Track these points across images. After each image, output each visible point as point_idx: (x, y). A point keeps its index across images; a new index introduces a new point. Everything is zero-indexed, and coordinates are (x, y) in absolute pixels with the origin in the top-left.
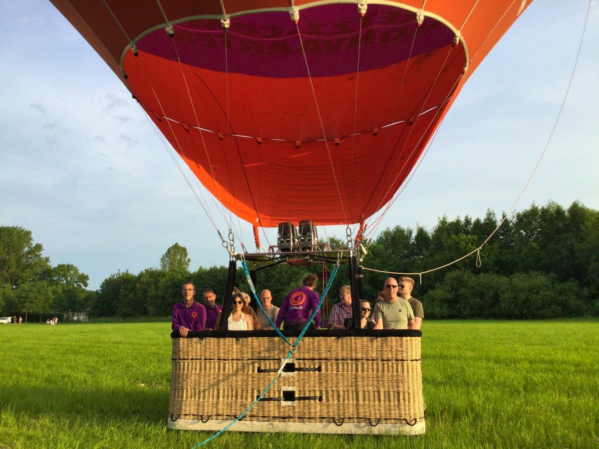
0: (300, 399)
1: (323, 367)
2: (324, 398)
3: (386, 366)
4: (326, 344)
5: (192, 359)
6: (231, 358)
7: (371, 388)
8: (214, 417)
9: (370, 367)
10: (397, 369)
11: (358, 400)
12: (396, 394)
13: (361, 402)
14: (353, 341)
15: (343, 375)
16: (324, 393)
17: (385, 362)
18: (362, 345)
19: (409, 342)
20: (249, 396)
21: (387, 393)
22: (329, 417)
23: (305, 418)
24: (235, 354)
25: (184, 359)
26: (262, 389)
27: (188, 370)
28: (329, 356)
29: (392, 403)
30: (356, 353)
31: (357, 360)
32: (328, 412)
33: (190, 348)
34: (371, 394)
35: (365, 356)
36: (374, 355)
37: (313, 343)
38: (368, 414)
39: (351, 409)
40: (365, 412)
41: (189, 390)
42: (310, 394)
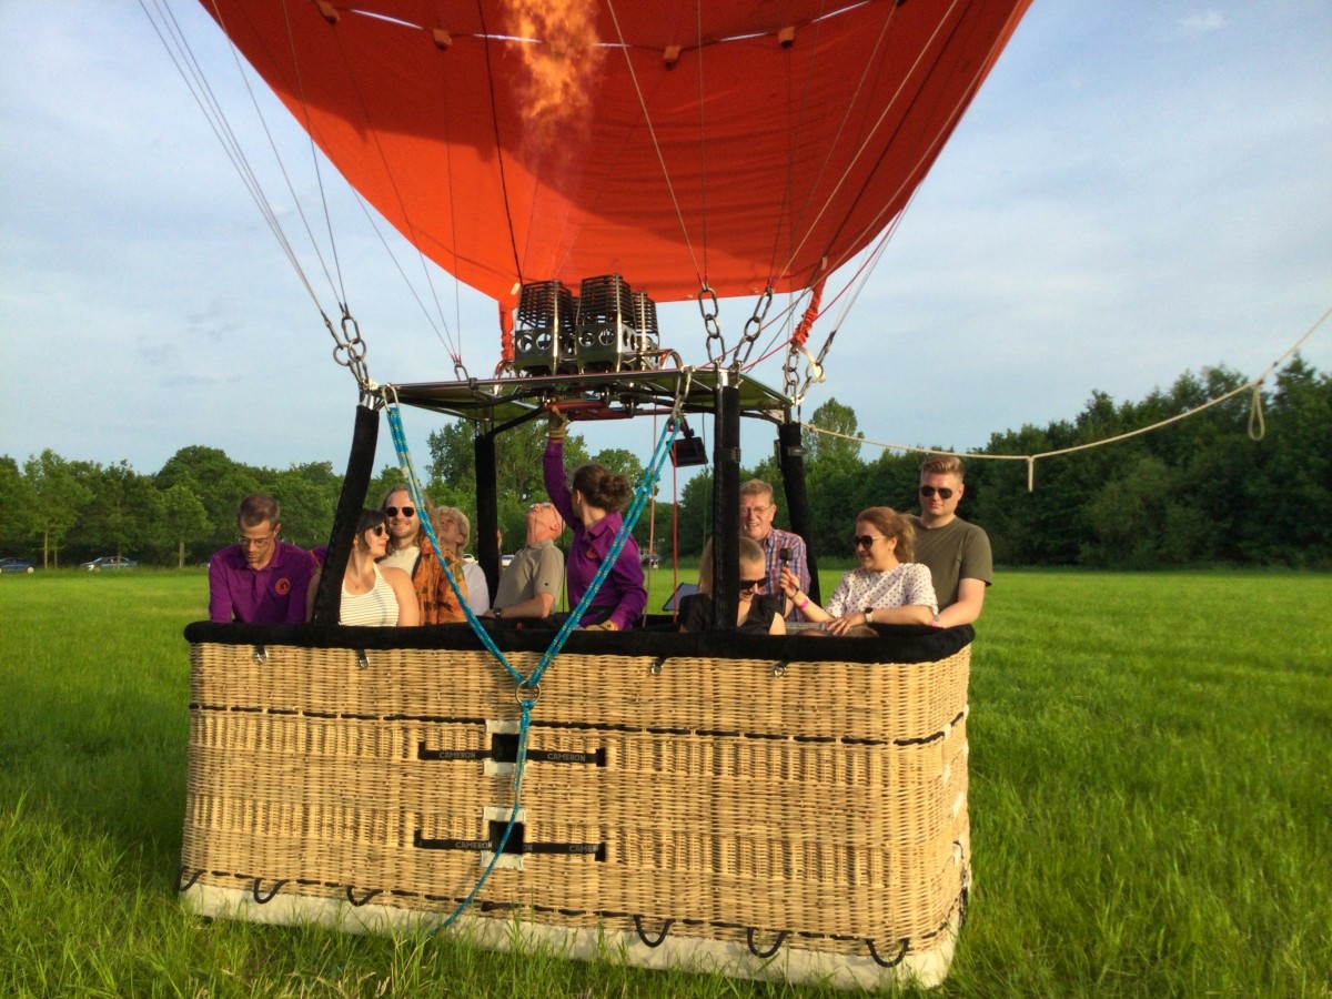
0: (538, 848)
1: (612, 753)
2: (612, 851)
3: (811, 758)
4: (625, 680)
5: (236, 709)
6: (341, 710)
7: (760, 829)
8: (294, 885)
9: (760, 759)
10: (849, 772)
11: (716, 865)
12: (842, 854)
13: (726, 872)
14: (708, 674)
15: (673, 782)
16: (612, 834)
17: (812, 745)
18: (738, 686)
19: (893, 683)
20: (390, 830)
21: (812, 850)
22: (625, 915)
23: (552, 910)
24: (353, 701)
25: (215, 708)
26: (428, 810)
27: (224, 740)
28: (630, 716)
29: (828, 884)
30: (717, 710)
31: (717, 733)
32: (624, 897)
33: (230, 675)
34: (762, 848)
35: (745, 722)
36: (775, 721)
37: (584, 673)
38: (747, 913)
39: (695, 894)
40: (739, 907)
41: (227, 802)
42: (569, 835)
